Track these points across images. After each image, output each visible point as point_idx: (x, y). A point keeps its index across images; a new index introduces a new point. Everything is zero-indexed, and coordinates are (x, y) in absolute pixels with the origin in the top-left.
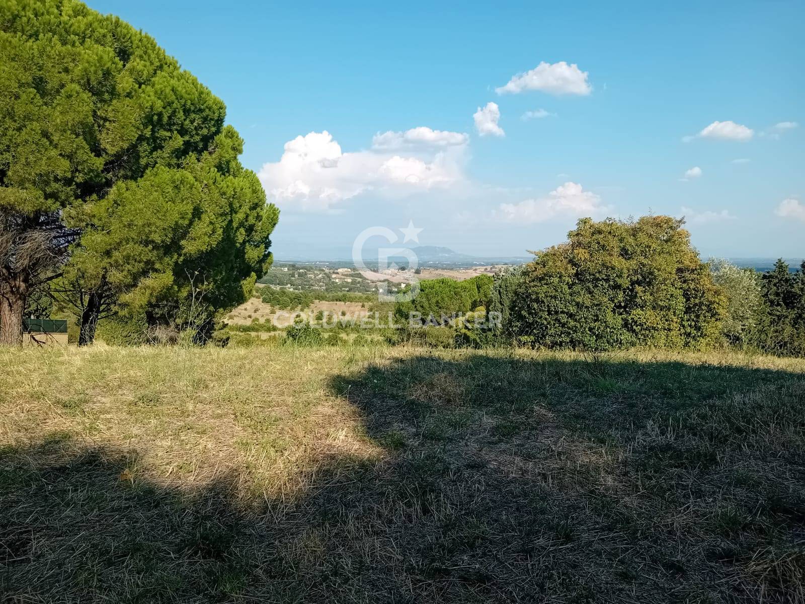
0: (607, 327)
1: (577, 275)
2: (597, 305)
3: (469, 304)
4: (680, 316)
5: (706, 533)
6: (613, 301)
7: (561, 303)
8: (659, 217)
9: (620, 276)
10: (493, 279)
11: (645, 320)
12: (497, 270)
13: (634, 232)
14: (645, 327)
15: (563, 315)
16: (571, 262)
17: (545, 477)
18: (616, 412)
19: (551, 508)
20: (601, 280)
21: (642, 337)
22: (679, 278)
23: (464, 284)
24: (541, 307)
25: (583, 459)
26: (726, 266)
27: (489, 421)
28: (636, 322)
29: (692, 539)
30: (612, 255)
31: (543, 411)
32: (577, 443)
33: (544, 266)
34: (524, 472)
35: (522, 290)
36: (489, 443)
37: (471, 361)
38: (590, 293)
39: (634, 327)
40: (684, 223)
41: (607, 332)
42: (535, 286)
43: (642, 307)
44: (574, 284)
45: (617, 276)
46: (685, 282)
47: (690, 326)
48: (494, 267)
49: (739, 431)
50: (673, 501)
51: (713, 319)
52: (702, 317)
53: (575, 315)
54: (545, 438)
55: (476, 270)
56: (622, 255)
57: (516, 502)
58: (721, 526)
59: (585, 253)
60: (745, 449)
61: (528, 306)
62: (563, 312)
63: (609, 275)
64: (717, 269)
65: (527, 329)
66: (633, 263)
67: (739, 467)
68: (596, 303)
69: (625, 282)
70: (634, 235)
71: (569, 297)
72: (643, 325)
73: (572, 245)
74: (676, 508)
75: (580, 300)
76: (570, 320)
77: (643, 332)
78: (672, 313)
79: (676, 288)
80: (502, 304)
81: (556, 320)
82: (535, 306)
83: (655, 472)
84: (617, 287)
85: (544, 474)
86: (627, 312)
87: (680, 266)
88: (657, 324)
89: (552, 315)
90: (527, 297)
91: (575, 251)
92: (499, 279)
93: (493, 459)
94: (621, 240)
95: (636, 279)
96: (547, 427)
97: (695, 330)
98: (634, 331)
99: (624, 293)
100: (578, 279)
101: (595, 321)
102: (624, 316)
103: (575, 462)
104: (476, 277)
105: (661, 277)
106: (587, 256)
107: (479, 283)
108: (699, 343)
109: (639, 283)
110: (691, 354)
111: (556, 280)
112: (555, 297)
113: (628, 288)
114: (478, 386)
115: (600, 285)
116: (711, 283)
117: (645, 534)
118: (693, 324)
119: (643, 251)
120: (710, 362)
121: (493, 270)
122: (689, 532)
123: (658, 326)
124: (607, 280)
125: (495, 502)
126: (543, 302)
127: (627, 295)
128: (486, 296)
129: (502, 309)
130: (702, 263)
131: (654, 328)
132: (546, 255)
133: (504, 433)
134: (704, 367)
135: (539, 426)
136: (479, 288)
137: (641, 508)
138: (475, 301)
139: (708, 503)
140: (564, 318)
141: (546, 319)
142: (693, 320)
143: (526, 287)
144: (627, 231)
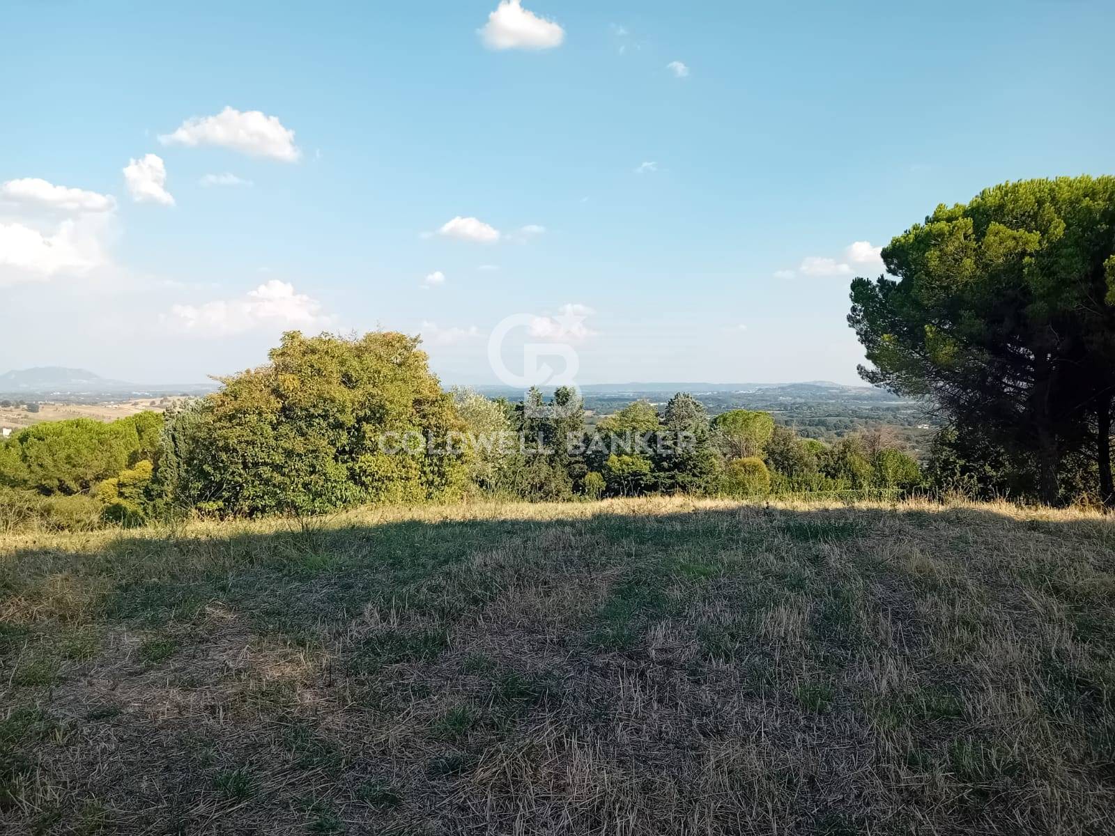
0: (327, 480)
1: (284, 409)
2: (313, 451)
3: (124, 458)
4: (420, 460)
5: (428, 743)
6: (334, 445)
7: (263, 451)
8: (389, 334)
9: (342, 411)
10: (163, 418)
11: (376, 468)
12: (170, 404)
13: (359, 352)
14: (377, 477)
15: (265, 468)
16: (276, 392)
17: (212, 710)
18: (325, 599)
19: (220, 755)
20: (317, 417)
21: (374, 491)
22: (418, 412)
23: (116, 427)
24: (233, 457)
25: (272, 674)
26: (471, 395)
27: (132, 641)
28: (365, 471)
29: (410, 755)
30: (331, 383)
31: (220, 613)
32: (267, 652)
33: (236, 398)
34: (181, 709)
35: (202, 435)
36: (130, 674)
37: (113, 548)
38: (303, 435)
39: (363, 478)
40: (421, 342)
41: (327, 488)
42: (223, 427)
43: (372, 451)
44: (279, 423)
45: (338, 411)
46: (424, 416)
47: (432, 472)
48: (165, 399)
49: (475, 601)
50: (390, 710)
51: (459, 462)
52: (446, 461)
53: (282, 467)
54: (221, 652)
55: (136, 404)
56: (344, 382)
57: (167, 757)
58: (446, 729)
59: (294, 379)
60: (481, 623)
61: (213, 457)
62: (265, 464)
63: (328, 410)
64: (462, 400)
65: (212, 490)
66: (358, 394)
67: (472, 648)
68: (311, 448)
69: (350, 420)
70: (359, 357)
71: (273, 443)
72: (374, 475)
73: (276, 369)
74: (392, 717)
75: (288, 445)
76: (275, 474)
77: (375, 484)
78: (410, 457)
79: (414, 425)
80: (177, 456)
81: (255, 475)
82: (224, 456)
83: (370, 673)
84: (339, 425)
85: (212, 707)
86: (353, 459)
87: (418, 396)
88: (392, 472)
89: (249, 469)
90: (211, 444)
91: (280, 377)
92: (173, 418)
93: (131, 698)
94: (342, 363)
95: (363, 415)
96: (225, 636)
97: (438, 477)
98: (363, 484)
99: (349, 433)
100: (286, 417)
101: (312, 473)
102: (350, 464)
103: (260, 680)
104: (136, 416)
105: (394, 409)
106: (297, 383)
107: (140, 426)
108: (444, 493)
109: (367, 419)
110: (434, 509)
111: (254, 418)
112: (253, 443)
113: (354, 427)
114: (120, 587)
115: (315, 424)
116: (456, 418)
117: (351, 762)
118: (436, 469)
119: (371, 378)
120: (452, 517)
121: (164, 403)
122: (406, 747)
123: (394, 475)
124: (325, 417)
125: (131, 764)
126: (235, 450)
127: (352, 437)
128: (152, 444)
129: (179, 463)
130: (444, 393)
131: (389, 479)
132: (239, 382)
133: (153, 655)
134: (445, 524)
135: (214, 634)
136: (140, 431)
137: (348, 727)
138: (135, 453)
139: (433, 702)
140: (266, 472)
141: (240, 475)
142: (436, 465)
143: (210, 429)
144: (350, 350)
